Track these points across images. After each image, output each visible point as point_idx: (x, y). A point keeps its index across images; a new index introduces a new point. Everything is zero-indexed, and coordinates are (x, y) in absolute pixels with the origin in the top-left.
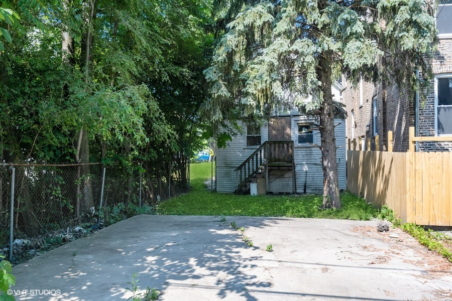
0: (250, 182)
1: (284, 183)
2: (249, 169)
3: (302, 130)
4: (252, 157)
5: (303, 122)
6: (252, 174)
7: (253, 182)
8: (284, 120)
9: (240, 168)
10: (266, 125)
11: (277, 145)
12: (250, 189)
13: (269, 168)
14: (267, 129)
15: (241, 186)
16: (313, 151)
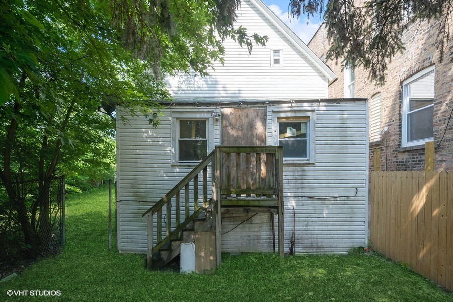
0: (181, 239)
1: (252, 234)
2: (178, 209)
3: (286, 132)
4: (184, 183)
5: (289, 115)
6: (185, 224)
7: (186, 241)
8: (252, 110)
9: (157, 207)
10: (217, 120)
11: (243, 155)
12: (180, 254)
13: (224, 209)
14: (219, 128)
15: (160, 250)
16: (308, 173)
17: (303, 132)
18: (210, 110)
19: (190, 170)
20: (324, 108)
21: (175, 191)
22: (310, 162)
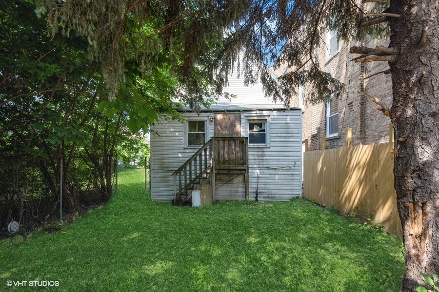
0: (192, 189)
1: (233, 189)
2: (190, 173)
3: (253, 128)
4: (194, 157)
5: (255, 118)
6: (194, 180)
7: (195, 190)
8: (232, 115)
9: (178, 171)
10: (211, 121)
11: (226, 142)
12: (191, 197)
13: (216, 171)
14: (213, 126)
15: (181, 195)
16: (266, 153)
17: (263, 128)
18: (207, 115)
19: (196, 151)
20: (276, 114)
21: (189, 162)
22: (267, 146)
